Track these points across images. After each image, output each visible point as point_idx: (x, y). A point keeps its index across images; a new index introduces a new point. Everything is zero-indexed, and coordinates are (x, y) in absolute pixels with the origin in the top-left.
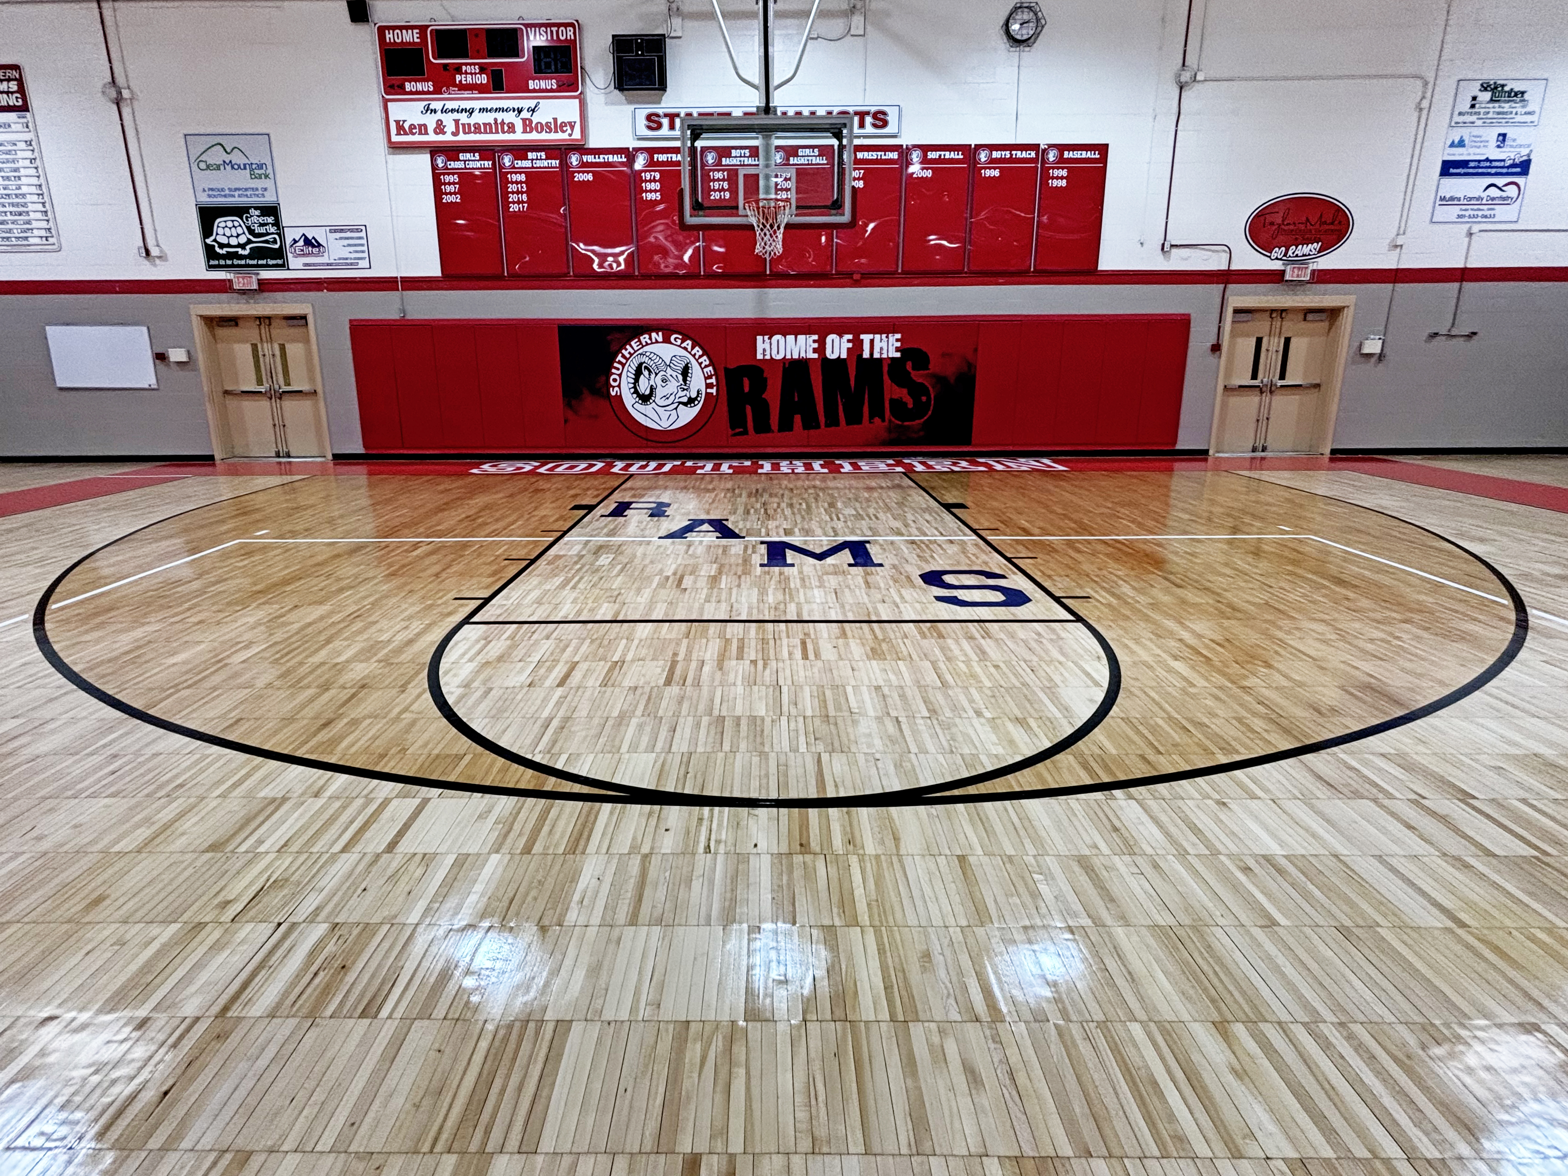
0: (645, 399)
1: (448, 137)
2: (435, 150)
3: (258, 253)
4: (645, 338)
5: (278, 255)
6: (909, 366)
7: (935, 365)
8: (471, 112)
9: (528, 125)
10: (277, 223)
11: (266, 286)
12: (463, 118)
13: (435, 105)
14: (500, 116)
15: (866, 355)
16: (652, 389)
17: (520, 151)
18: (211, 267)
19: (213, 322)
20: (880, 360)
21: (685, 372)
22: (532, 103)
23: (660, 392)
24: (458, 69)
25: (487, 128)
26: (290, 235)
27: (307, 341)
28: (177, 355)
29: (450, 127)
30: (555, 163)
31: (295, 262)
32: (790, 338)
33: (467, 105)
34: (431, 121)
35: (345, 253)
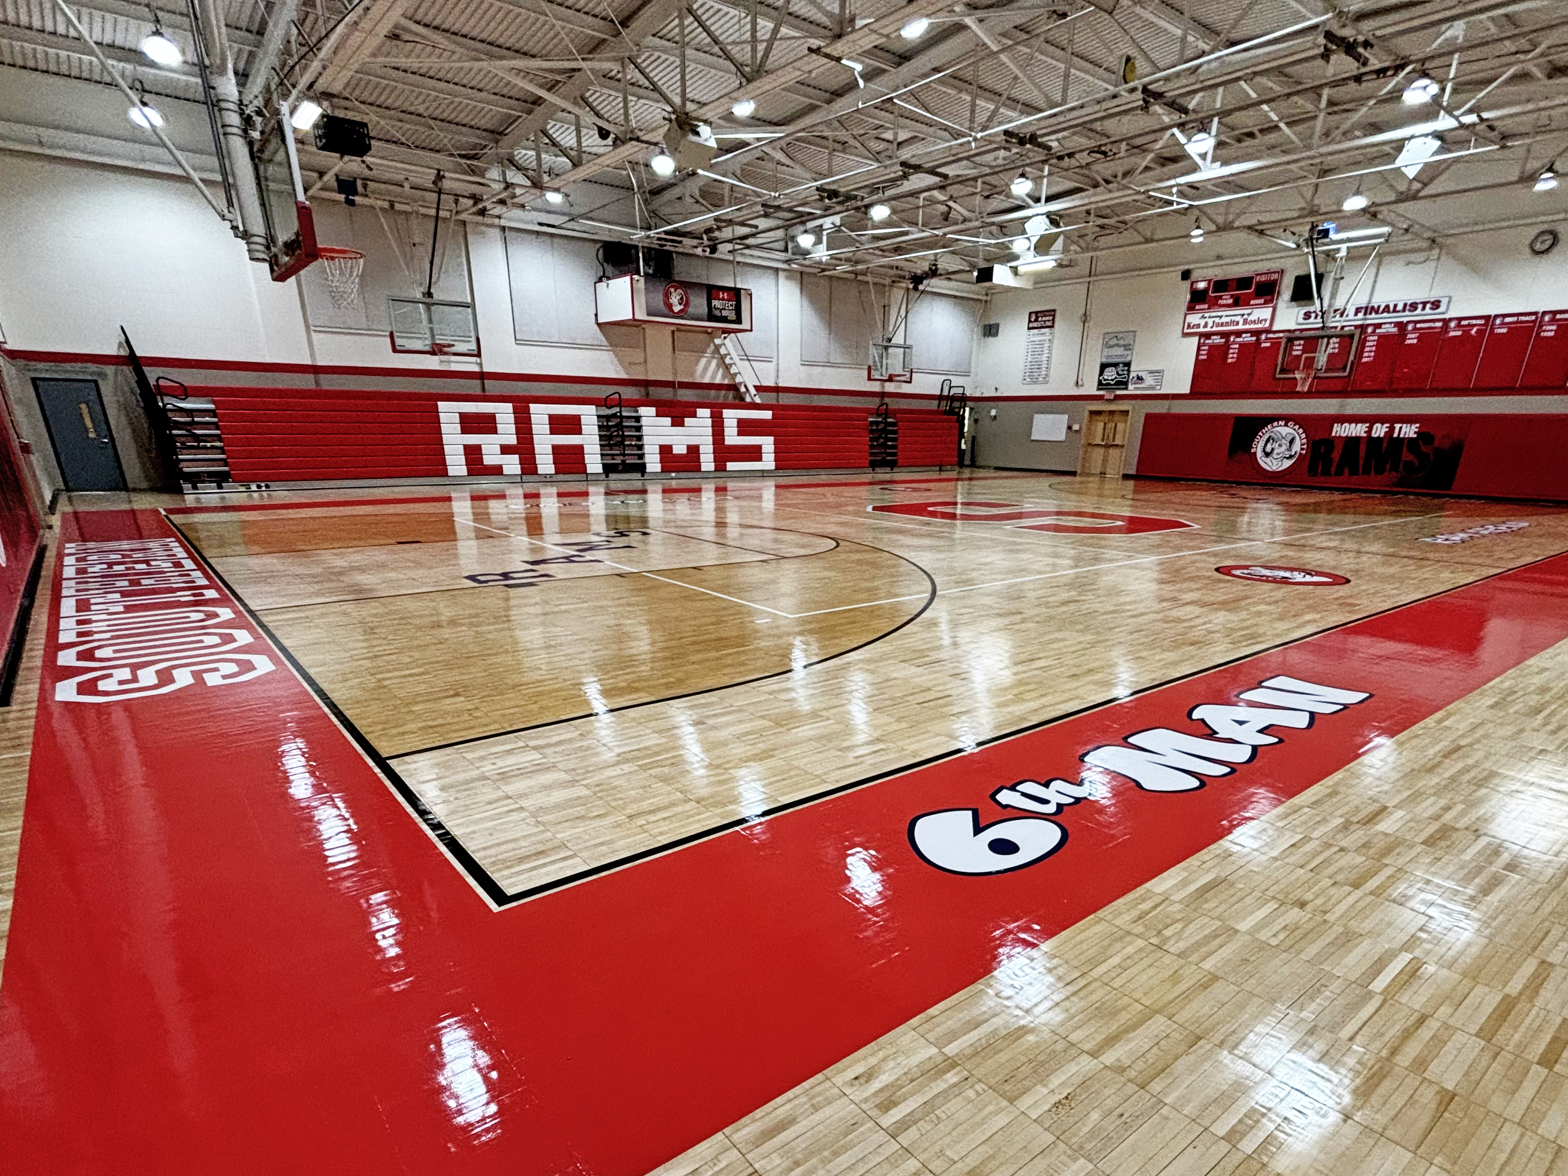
0: (1267, 455)
1: (1208, 329)
2: (1201, 335)
3: (1118, 383)
4: (1275, 424)
5: (1124, 384)
6: (1421, 443)
7: (1436, 443)
8: (1221, 317)
9: (1245, 322)
10: (1129, 371)
11: (1118, 398)
12: (1217, 320)
13: (1207, 315)
14: (1233, 318)
15: (1395, 435)
16: (1273, 449)
17: (1239, 334)
18: (1098, 389)
19: (1093, 413)
20: (1404, 438)
21: (1292, 441)
22: (1249, 311)
23: (1276, 451)
24: (1221, 298)
25: (1227, 324)
26: (1132, 375)
27: (1126, 422)
28: (1076, 427)
29: (1210, 324)
30: (1254, 339)
31: (1131, 387)
32: (1353, 425)
33: (1220, 314)
34: (1202, 322)
35: (1153, 383)
